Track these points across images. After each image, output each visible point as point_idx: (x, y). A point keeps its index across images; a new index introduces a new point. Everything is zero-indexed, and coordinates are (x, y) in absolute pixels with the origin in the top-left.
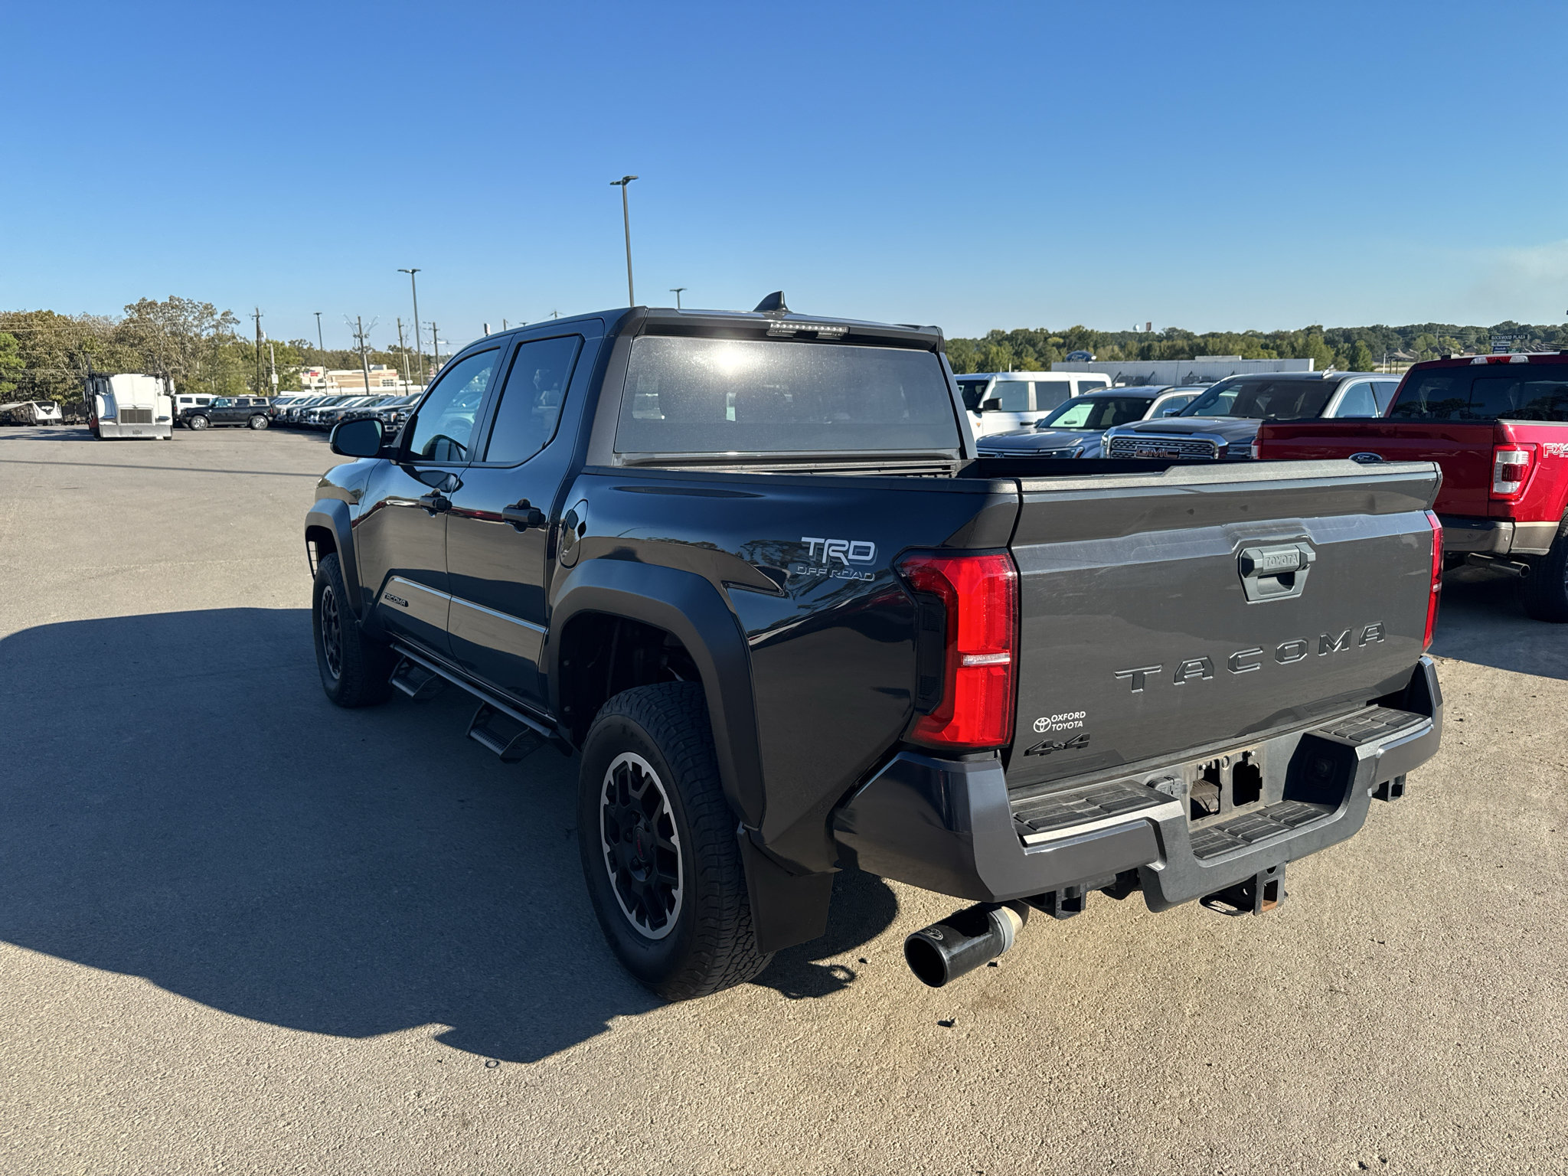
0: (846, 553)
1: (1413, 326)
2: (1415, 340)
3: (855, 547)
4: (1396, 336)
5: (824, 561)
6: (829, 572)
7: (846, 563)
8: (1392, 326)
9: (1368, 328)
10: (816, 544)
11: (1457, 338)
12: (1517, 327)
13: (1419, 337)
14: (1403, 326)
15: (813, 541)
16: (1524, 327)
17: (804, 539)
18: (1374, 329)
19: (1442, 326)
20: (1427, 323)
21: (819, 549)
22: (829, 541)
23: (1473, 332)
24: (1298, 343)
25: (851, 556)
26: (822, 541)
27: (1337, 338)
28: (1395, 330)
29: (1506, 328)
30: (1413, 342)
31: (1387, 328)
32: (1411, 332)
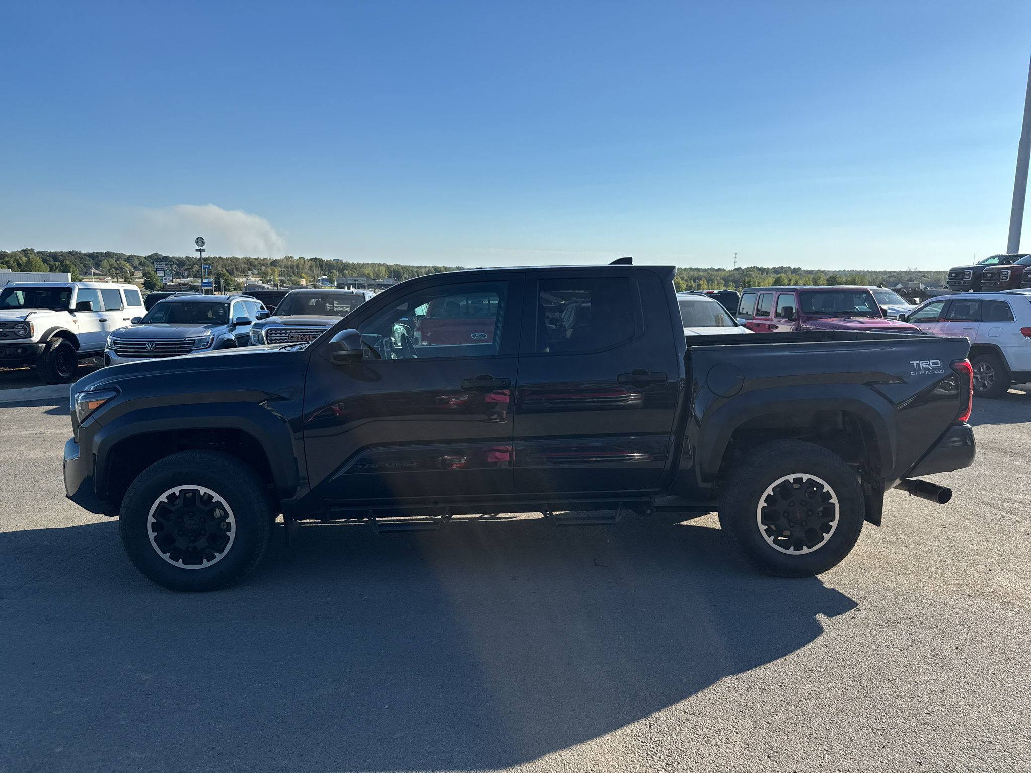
0: (929, 365)
1: (97, 253)
2: (101, 261)
3: (932, 363)
4: (88, 258)
5: (921, 369)
6: (925, 373)
7: (931, 368)
8: (83, 252)
9: (67, 252)
10: (916, 364)
11: (128, 262)
12: (161, 257)
13: (104, 260)
14: (91, 252)
15: (915, 362)
16: (166, 257)
17: (911, 362)
18: (70, 253)
19: (116, 254)
20: (106, 251)
21: (918, 365)
22: (921, 362)
23: (136, 258)
24: (22, 261)
25: (932, 366)
26: (918, 362)
27: (48, 258)
28: (85, 255)
29: (155, 257)
30: (100, 263)
31: (80, 253)
32: (97, 256)
